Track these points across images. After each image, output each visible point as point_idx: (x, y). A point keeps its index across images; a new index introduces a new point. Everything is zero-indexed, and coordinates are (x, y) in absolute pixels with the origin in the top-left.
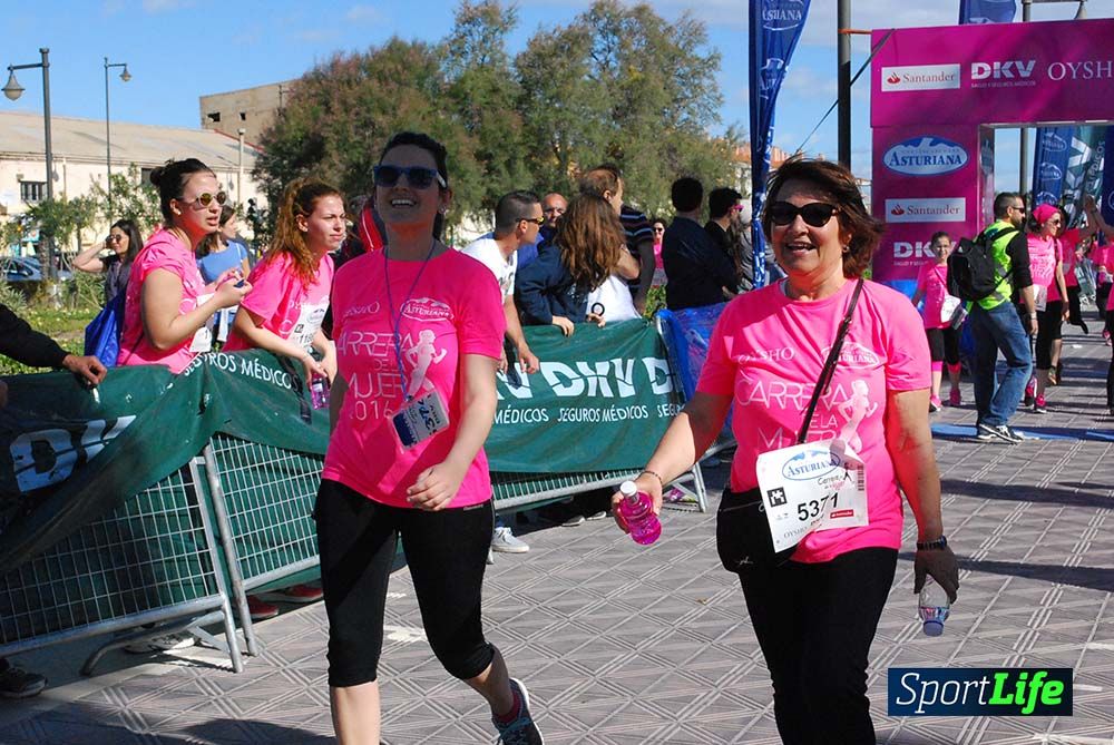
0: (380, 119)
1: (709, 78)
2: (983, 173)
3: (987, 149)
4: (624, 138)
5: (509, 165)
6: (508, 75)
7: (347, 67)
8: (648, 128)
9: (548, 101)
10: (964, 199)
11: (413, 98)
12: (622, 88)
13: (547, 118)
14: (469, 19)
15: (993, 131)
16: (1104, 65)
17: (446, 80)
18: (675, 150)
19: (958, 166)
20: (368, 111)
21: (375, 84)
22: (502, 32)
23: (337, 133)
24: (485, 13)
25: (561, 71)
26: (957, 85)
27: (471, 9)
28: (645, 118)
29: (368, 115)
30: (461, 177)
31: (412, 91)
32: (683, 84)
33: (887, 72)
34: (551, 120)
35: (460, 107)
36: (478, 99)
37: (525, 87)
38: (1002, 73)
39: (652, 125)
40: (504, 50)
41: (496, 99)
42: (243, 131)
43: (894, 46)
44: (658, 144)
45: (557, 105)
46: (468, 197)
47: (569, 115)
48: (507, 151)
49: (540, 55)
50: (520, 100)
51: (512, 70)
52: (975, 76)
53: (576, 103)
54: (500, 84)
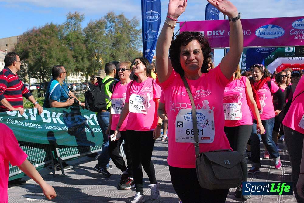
0: (45, 46)
1: (139, 35)
4: (115, 52)
5: (82, 59)
6: (82, 34)
7: (36, 31)
8: (122, 49)
9: (93, 41)
11: (55, 40)
12: (115, 38)
13: (93, 46)
14: (71, 18)
15: (213, 50)
17: (64, 35)
18: (130, 55)
20: (42, 44)
21: (44, 36)
22: (80, 22)
23: (33, 50)
24: (75, 16)
25: (97, 33)
27: (71, 15)
28: (121, 46)
29: (41, 45)
30: (68, 62)
31: (55, 38)
32: (132, 37)
34: (94, 46)
35: (68, 43)
36: (73, 41)
37: (87, 37)
38: (215, 34)
39: (123, 48)
40: (81, 27)
41: (78, 40)
42: (6, 49)
43: (186, 26)
44: (125, 54)
45: (96, 42)
46: (70, 68)
47: (99, 45)
48: (82, 55)
49: (91, 28)
50: (85, 41)
51: (83, 32)
52: (208, 35)
53: (101, 42)
54: (80, 36)
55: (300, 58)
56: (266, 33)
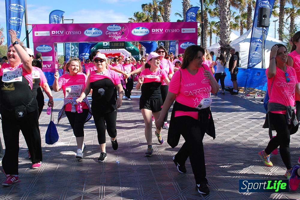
2: (55, 52)
3: (55, 47)
10: (52, 57)
15: (57, 44)
16: (76, 32)
19: (50, 50)
26: (49, 35)
33: (36, 32)
38: (57, 33)
43: (36, 27)
52: (52, 33)
55: (113, 49)
56: (91, 33)
